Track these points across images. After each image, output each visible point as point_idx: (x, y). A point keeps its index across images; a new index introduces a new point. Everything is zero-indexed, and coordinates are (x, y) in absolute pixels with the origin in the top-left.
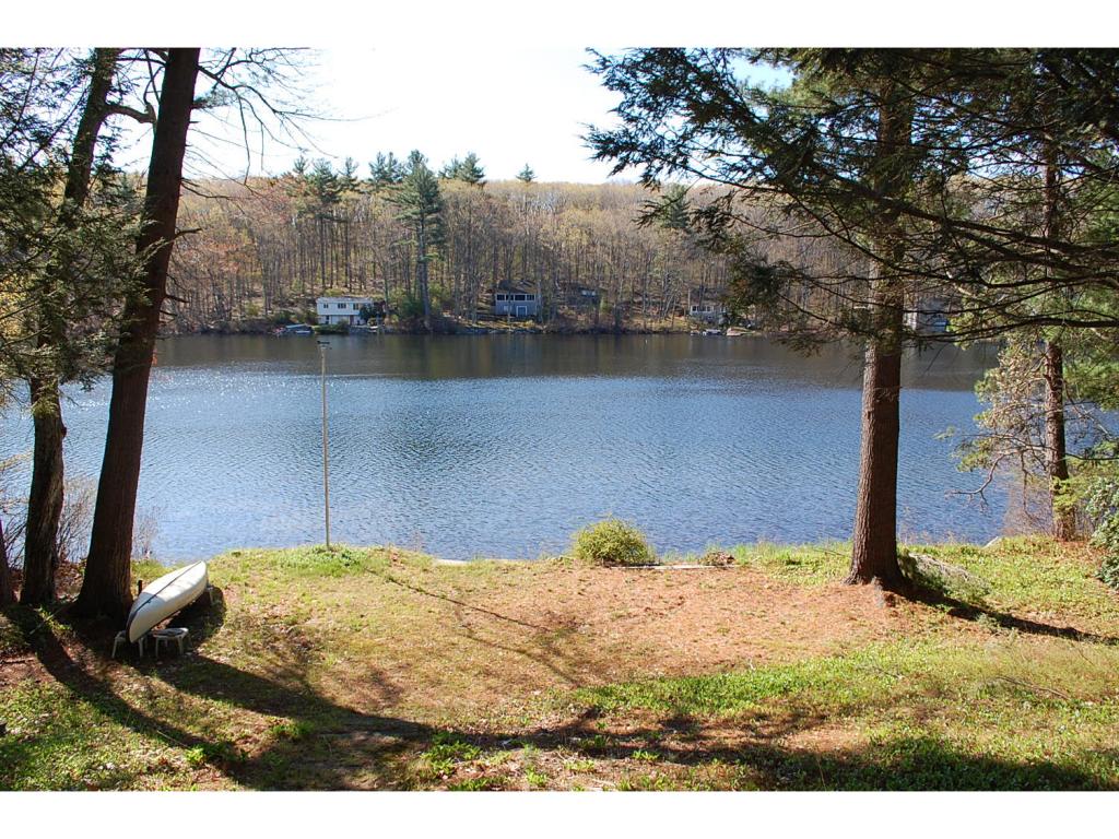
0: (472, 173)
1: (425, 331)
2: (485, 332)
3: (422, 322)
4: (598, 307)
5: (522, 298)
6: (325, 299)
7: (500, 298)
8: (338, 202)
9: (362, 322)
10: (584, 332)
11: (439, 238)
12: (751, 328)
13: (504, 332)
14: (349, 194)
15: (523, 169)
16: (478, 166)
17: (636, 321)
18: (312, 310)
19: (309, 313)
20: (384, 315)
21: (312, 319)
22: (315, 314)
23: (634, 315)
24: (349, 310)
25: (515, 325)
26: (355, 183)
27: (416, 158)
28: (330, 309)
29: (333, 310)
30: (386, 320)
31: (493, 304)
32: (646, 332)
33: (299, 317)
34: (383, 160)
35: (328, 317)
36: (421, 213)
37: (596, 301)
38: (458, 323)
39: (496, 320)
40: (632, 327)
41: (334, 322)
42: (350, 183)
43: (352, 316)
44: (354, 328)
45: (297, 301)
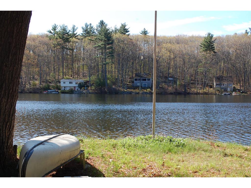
0: (124, 30)
1: (106, 93)
2: (130, 93)
3: (104, 89)
4: (176, 84)
5: (145, 80)
6: (64, 80)
7: (136, 80)
8: (69, 42)
9: (79, 89)
10: (171, 94)
11: (111, 54)
12: (242, 92)
13: (138, 93)
14: (74, 39)
15: (143, 30)
16: (126, 27)
17: (193, 90)
18: (58, 84)
19: (57, 86)
20: (88, 87)
21: (58, 88)
22: (60, 86)
23: (191, 88)
24: (74, 85)
25: (143, 91)
26: (76, 35)
27: (102, 23)
28: (65, 84)
29: (67, 84)
30: (89, 88)
31: (133, 82)
32: (197, 94)
33: (53, 87)
34: (88, 26)
35: (65, 87)
36: (105, 45)
37: (175, 82)
38: (119, 90)
39: (134, 89)
40: (191, 92)
41: (67, 89)
42: (74, 35)
43: (75, 87)
44: (75, 91)
45: (52, 81)
